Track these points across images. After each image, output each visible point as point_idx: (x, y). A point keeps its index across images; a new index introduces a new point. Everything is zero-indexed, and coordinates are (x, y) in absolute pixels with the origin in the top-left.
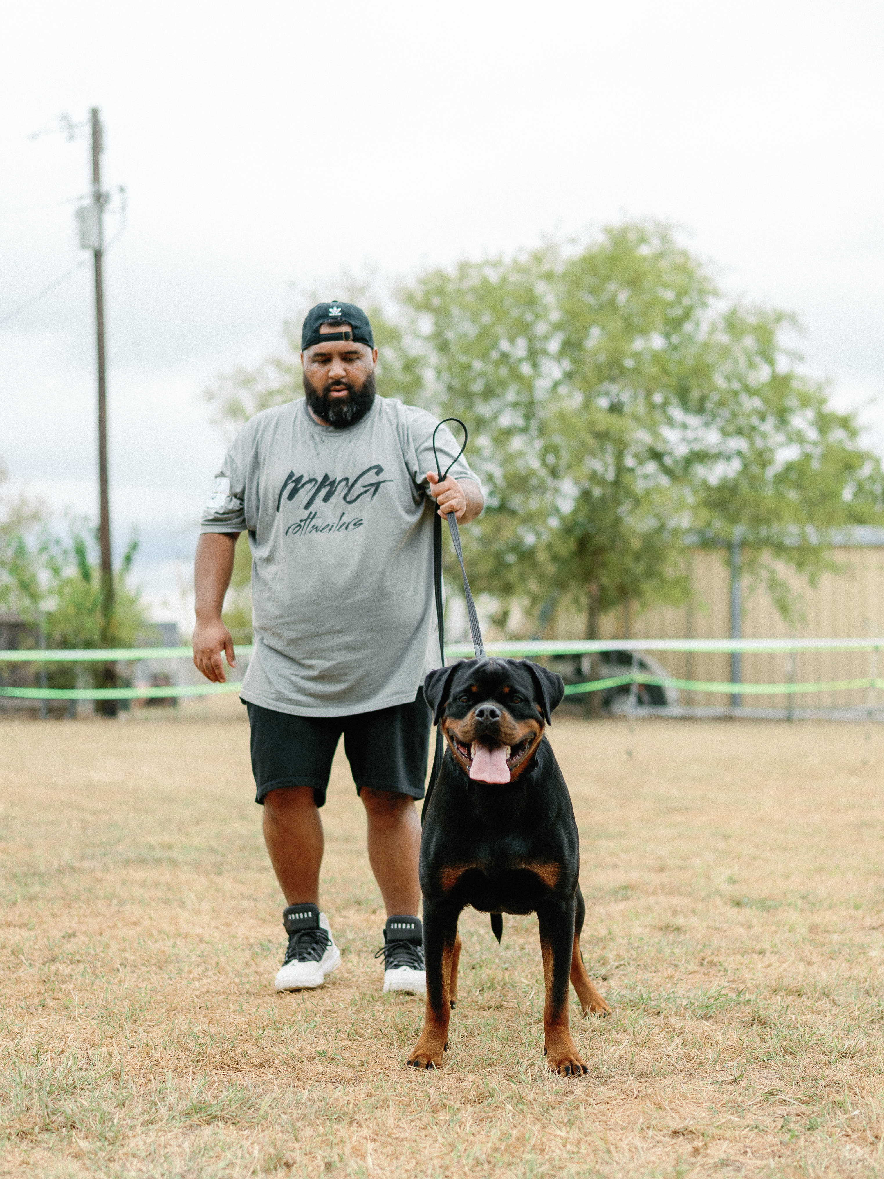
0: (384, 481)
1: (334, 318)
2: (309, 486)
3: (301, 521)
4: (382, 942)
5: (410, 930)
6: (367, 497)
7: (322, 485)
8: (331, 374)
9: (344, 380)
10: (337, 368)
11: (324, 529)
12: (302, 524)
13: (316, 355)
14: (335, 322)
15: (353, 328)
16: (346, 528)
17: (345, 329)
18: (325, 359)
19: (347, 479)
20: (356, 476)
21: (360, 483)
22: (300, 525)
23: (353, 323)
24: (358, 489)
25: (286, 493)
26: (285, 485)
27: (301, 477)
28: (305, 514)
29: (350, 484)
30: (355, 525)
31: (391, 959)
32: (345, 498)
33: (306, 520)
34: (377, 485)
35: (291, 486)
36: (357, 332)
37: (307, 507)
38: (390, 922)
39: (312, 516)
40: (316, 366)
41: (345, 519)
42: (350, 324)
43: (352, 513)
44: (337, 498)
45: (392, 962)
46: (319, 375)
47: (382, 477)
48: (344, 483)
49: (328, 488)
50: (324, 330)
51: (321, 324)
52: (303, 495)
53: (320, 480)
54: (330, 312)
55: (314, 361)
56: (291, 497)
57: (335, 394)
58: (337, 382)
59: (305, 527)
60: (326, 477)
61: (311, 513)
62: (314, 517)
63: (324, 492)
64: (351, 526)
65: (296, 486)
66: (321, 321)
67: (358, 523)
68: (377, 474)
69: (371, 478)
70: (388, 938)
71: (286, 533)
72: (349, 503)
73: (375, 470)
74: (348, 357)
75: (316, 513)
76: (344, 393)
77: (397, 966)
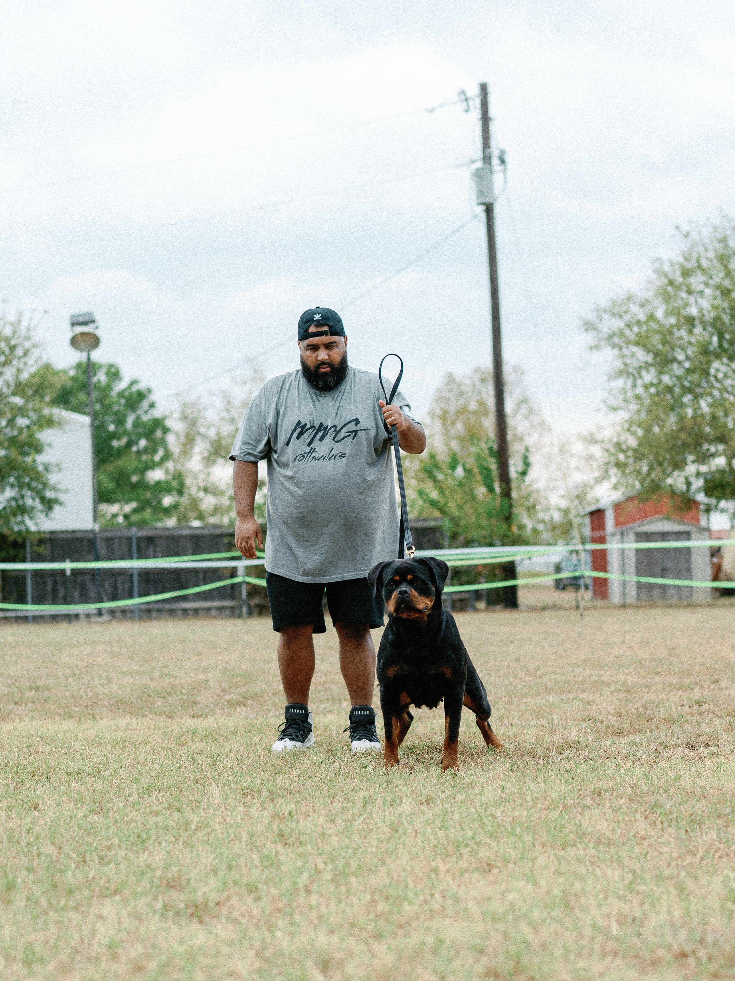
0: (360, 430)
1: (317, 321)
2: (310, 431)
3: (305, 453)
4: (348, 723)
5: (366, 714)
6: (349, 439)
7: (319, 430)
8: (319, 358)
9: (327, 361)
10: (323, 355)
11: (320, 458)
12: (306, 455)
13: (308, 346)
14: (319, 324)
15: (330, 327)
16: (334, 458)
17: (326, 328)
18: (314, 348)
19: (335, 426)
20: (342, 425)
21: (344, 429)
22: (304, 456)
23: (330, 324)
24: (343, 434)
25: (296, 434)
26: (295, 430)
27: (306, 424)
28: (308, 449)
29: (338, 429)
30: (340, 456)
31: (355, 735)
32: (334, 439)
33: (308, 453)
34: (356, 432)
35: (299, 430)
36: (332, 329)
37: (309, 445)
38: (353, 711)
39: (312, 451)
40: (308, 353)
41: (334, 452)
42: (328, 325)
43: (338, 448)
44: (328, 439)
45: (356, 736)
46: (311, 359)
47: (359, 427)
48: (334, 428)
49: (322, 432)
50: (312, 329)
51: (310, 325)
52: (307, 437)
53: (317, 427)
54: (315, 318)
55: (307, 350)
56: (298, 437)
57: (322, 370)
58: (323, 363)
59: (308, 457)
60: (321, 425)
61: (312, 448)
62: (314, 451)
63: (320, 434)
64: (337, 458)
65: (302, 430)
66: (309, 324)
67: (342, 456)
68: (356, 424)
69: (352, 427)
70: (353, 720)
71: (295, 461)
72: (337, 442)
73: (354, 422)
74: (329, 346)
75: (315, 449)
76: (328, 369)
77: (359, 739)
